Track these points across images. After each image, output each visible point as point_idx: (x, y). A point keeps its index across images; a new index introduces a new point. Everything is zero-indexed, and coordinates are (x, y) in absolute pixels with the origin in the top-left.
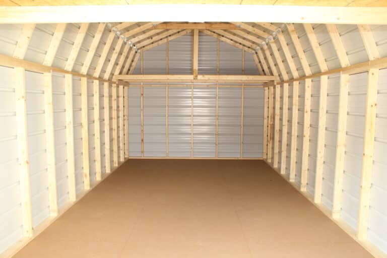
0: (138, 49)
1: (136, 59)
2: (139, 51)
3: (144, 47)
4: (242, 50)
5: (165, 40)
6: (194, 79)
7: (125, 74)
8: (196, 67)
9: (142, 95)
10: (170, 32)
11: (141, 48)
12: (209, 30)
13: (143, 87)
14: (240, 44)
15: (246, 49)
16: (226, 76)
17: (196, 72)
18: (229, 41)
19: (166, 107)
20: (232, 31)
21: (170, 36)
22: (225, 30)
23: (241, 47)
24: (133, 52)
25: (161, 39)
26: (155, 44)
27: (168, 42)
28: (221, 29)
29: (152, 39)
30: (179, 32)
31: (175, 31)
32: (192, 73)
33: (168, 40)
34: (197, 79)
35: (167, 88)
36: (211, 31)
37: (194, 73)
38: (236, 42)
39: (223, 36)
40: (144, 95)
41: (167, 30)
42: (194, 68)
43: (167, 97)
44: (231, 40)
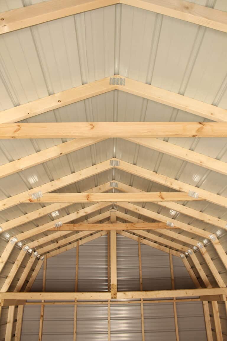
0: (41, 255)
1: (38, 268)
2: (42, 258)
3: (48, 252)
4: (169, 254)
5: (75, 244)
6: (112, 298)
8: (114, 281)
9: (42, 316)
10: (81, 235)
11: (45, 253)
12: (127, 231)
13: (44, 306)
14: (166, 246)
15: (174, 252)
16: (156, 292)
17: (114, 289)
18: (152, 244)
19: (73, 334)
20: (158, 231)
21: (81, 239)
22: (149, 231)
23: (167, 250)
24: (32, 260)
25: (70, 243)
26: (63, 249)
27: (78, 246)
28: (144, 230)
29: (57, 243)
30: (91, 234)
31: (86, 233)
32: (109, 290)
33: (78, 244)
34: (115, 298)
35: (75, 306)
36: (131, 233)
37: (111, 290)
38: (161, 244)
39: (145, 238)
40: (44, 317)
41: (77, 232)
43: (75, 319)
44: (155, 242)
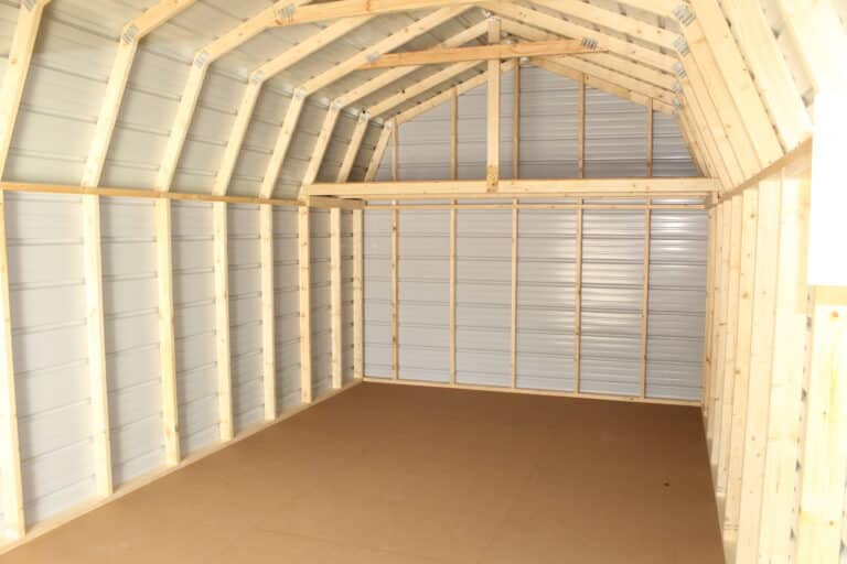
0: (385, 120)
1: (382, 143)
2: (389, 123)
3: (399, 113)
4: (647, 108)
5: (448, 94)
6: (489, 190)
7: (342, 183)
8: (493, 159)
9: (395, 228)
11: (392, 116)
13: (397, 212)
17: (493, 174)
21: (460, 82)
23: (643, 99)
24: (362, 128)
25: (437, 92)
26: (426, 105)
27: (455, 97)
29: (404, 92)
33: (454, 92)
34: (494, 191)
35: (452, 212)
37: (488, 176)
40: (400, 230)
42: (489, 163)
43: (452, 234)
